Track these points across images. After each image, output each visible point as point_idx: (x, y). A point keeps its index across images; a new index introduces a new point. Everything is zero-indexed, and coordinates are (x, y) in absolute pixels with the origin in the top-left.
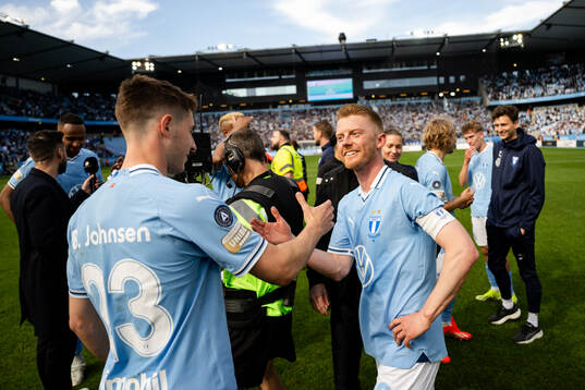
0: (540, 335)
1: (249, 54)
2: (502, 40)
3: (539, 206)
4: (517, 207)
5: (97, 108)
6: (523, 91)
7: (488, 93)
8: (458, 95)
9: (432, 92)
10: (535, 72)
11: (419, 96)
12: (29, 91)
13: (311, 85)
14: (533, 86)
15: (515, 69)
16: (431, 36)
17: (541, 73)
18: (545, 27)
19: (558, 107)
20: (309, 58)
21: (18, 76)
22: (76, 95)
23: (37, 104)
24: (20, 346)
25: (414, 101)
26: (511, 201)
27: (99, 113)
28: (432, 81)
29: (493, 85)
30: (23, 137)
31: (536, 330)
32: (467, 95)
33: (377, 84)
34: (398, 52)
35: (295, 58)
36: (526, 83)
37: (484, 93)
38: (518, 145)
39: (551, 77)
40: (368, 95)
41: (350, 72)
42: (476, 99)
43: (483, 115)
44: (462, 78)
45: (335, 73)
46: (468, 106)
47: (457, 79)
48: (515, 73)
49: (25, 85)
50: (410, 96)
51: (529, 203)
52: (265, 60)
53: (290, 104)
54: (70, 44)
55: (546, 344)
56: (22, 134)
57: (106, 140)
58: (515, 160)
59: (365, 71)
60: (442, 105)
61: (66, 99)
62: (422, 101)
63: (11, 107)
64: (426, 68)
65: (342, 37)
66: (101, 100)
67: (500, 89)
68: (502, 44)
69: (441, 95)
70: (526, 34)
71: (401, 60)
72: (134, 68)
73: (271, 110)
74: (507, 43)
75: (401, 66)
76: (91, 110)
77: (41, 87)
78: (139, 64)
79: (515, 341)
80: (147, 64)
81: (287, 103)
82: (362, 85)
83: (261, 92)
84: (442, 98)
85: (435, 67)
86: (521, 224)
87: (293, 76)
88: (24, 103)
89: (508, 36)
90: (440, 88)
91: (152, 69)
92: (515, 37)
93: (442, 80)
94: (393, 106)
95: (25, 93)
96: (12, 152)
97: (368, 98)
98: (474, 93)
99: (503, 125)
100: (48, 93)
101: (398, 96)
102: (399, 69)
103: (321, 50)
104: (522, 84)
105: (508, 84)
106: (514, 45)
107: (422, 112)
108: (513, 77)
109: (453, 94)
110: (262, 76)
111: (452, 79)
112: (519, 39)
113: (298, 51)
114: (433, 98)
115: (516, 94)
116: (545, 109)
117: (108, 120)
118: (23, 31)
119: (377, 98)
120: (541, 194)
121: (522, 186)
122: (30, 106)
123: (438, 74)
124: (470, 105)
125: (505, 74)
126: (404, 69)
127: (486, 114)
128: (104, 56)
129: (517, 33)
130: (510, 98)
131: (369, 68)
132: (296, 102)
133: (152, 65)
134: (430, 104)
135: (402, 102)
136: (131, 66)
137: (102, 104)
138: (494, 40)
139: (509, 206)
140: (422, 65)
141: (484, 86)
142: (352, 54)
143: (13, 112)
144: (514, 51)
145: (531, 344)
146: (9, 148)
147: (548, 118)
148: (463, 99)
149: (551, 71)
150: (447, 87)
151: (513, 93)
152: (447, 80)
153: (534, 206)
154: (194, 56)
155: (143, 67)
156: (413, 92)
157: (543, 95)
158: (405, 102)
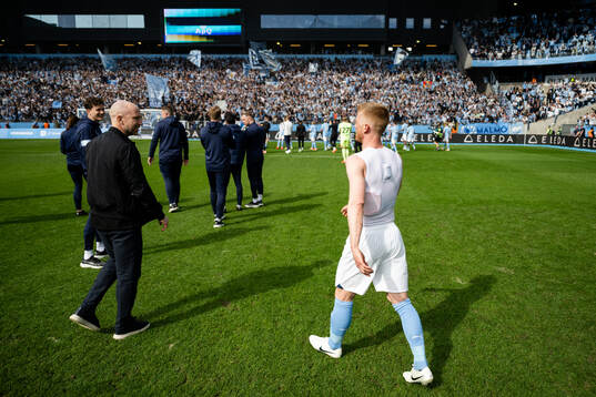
32: (431, 51)
46: (434, 68)
47: (418, 23)
83: (83, 21)
93: (393, 22)
111: (410, 23)
114: (377, 53)
134: (370, 61)
148: (426, 57)
152: (401, 23)
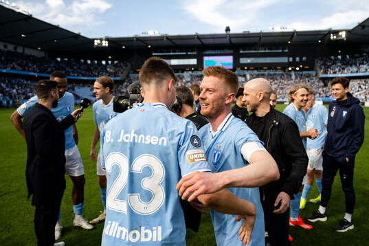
0: (352, 227)
1: (168, 38)
2: (332, 35)
3: (360, 144)
4: (344, 144)
5: (71, 68)
6: (344, 69)
7: (321, 69)
8: (301, 70)
9: (284, 67)
10: (352, 57)
11: (276, 69)
12: (31, 56)
13: (206, 58)
14: (351, 66)
15: (339, 54)
16: (285, 30)
17: (356, 57)
18: (361, 27)
19: (367, 80)
20: (206, 42)
21: (24, 46)
22: (59, 59)
23: (35, 64)
24: (23, 213)
25: (272, 72)
26: (341, 140)
27: (73, 72)
28: (284, 60)
29: (324, 64)
30: (26, 85)
31: (349, 224)
33: (249, 61)
34: (263, 40)
35: (197, 42)
36: (346, 64)
37: (318, 69)
38: (348, 103)
39: (363, 60)
40: (242, 67)
41: (231, 52)
42: (313, 73)
43: (317, 83)
44: (304, 58)
45: (222, 52)
48: (340, 57)
49: (28, 52)
50: (269, 69)
51: (353, 141)
52: (178, 42)
53: (192, 71)
54: (57, 28)
55: (356, 233)
56: (25, 82)
57: (76, 88)
58: (345, 113)
59: (241, 52)
60: (291, 76)
61: (53, 62)
62: (277, 73)
63: (19, 65)
64: (281, 51)
65: (228, 29)
66: (74, 63)
67: (329, 67)
68: (332, 38)
69: (290, 69)
70: (349, 32)
71: (265, 46)
72: (96, 44)
73: (180, 74)
74: (335, 37)
75: (265, 49)
76: (67, 69)
77: (38, 53)
78: (99, 41)
79: (335, 230)
80: (104, 42)
81: (191, 70)
82: (239, 60)
84: (290, 71)
85: (287, 51)
86: (346, 155)
87: (195, 53)
88: (27, 63)
89: (336, 32)
90: (290, 64)
91: (107, 45)
92: (340, 34)
94: (259, 75)
95: (28, 57)
96: (18, 93)
97: (243, 69)
98: (312, 69)
99: (337, 89)
100: (42, 57)
101: (262, 69)
102: (263, 51)
103: (214, 37)
104: (343, 64)
105: (334, 63)
106: (339, 38)
107: (277, 79)
108: (338, 59)
109: (298, 69)
110: (170, 52)
112: (343, 35)
113: (199, 37)
115: (339, 70)
116: (359, 81)
117: (78, 76)
118: (29, 18)
119: (248, 69)
120: (362, 136)
121: (349, 130)
122: (30, 65)
123: (288, 55)
124: (308, 76)
125: (333, 57)
126: (267, 51)
127: (319, 82)
128: (77, 36)
129: (342, 31)
130: (335, 73)
131: (244, 50)
132: (196, 70)
133: (107, 42)
135: (264, 73)
136: (93, 43)
137: (74, 65)
138: (326, 35)
139: (339, 143)
140: (279, 49)
141: (319, 65)
142: (234, 41)
143: (21, 69)
144: (339, 43)
145: (346, 232)
146: (17, 90)
147: (360, 87)
149: (363, 56)
150: (294, 64)
151: (337, 70)
153: (356, 144)
154: (133, 38)
155: (101, 43)
156: (271, 66)
157: (357, 72)
158: (266, 73)
